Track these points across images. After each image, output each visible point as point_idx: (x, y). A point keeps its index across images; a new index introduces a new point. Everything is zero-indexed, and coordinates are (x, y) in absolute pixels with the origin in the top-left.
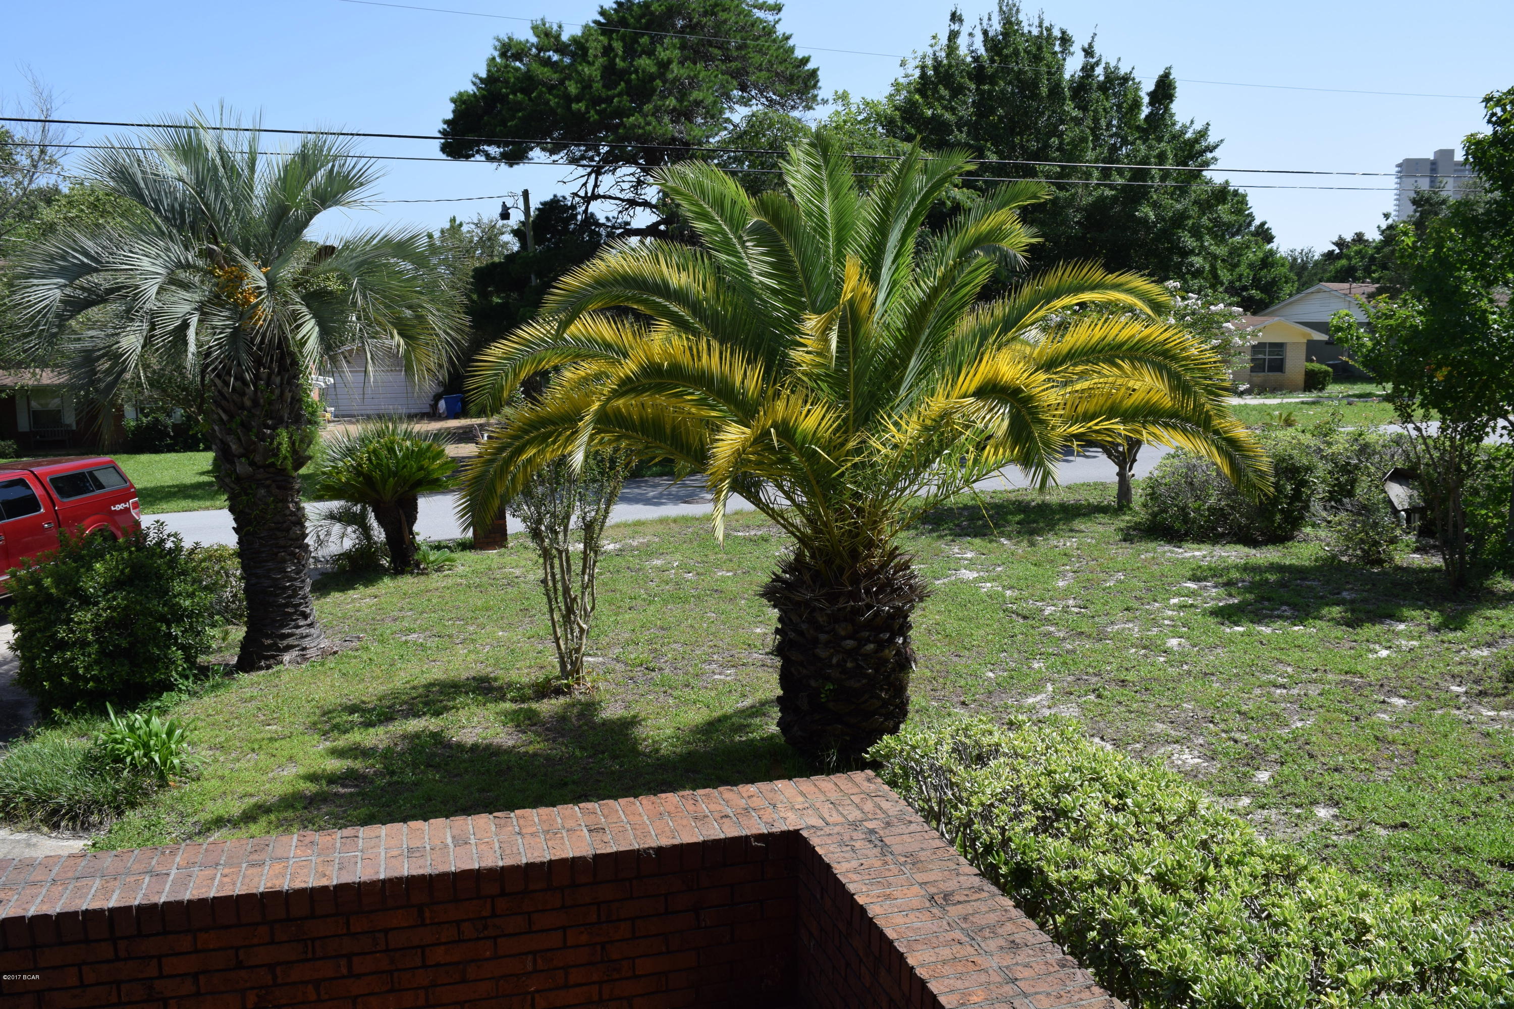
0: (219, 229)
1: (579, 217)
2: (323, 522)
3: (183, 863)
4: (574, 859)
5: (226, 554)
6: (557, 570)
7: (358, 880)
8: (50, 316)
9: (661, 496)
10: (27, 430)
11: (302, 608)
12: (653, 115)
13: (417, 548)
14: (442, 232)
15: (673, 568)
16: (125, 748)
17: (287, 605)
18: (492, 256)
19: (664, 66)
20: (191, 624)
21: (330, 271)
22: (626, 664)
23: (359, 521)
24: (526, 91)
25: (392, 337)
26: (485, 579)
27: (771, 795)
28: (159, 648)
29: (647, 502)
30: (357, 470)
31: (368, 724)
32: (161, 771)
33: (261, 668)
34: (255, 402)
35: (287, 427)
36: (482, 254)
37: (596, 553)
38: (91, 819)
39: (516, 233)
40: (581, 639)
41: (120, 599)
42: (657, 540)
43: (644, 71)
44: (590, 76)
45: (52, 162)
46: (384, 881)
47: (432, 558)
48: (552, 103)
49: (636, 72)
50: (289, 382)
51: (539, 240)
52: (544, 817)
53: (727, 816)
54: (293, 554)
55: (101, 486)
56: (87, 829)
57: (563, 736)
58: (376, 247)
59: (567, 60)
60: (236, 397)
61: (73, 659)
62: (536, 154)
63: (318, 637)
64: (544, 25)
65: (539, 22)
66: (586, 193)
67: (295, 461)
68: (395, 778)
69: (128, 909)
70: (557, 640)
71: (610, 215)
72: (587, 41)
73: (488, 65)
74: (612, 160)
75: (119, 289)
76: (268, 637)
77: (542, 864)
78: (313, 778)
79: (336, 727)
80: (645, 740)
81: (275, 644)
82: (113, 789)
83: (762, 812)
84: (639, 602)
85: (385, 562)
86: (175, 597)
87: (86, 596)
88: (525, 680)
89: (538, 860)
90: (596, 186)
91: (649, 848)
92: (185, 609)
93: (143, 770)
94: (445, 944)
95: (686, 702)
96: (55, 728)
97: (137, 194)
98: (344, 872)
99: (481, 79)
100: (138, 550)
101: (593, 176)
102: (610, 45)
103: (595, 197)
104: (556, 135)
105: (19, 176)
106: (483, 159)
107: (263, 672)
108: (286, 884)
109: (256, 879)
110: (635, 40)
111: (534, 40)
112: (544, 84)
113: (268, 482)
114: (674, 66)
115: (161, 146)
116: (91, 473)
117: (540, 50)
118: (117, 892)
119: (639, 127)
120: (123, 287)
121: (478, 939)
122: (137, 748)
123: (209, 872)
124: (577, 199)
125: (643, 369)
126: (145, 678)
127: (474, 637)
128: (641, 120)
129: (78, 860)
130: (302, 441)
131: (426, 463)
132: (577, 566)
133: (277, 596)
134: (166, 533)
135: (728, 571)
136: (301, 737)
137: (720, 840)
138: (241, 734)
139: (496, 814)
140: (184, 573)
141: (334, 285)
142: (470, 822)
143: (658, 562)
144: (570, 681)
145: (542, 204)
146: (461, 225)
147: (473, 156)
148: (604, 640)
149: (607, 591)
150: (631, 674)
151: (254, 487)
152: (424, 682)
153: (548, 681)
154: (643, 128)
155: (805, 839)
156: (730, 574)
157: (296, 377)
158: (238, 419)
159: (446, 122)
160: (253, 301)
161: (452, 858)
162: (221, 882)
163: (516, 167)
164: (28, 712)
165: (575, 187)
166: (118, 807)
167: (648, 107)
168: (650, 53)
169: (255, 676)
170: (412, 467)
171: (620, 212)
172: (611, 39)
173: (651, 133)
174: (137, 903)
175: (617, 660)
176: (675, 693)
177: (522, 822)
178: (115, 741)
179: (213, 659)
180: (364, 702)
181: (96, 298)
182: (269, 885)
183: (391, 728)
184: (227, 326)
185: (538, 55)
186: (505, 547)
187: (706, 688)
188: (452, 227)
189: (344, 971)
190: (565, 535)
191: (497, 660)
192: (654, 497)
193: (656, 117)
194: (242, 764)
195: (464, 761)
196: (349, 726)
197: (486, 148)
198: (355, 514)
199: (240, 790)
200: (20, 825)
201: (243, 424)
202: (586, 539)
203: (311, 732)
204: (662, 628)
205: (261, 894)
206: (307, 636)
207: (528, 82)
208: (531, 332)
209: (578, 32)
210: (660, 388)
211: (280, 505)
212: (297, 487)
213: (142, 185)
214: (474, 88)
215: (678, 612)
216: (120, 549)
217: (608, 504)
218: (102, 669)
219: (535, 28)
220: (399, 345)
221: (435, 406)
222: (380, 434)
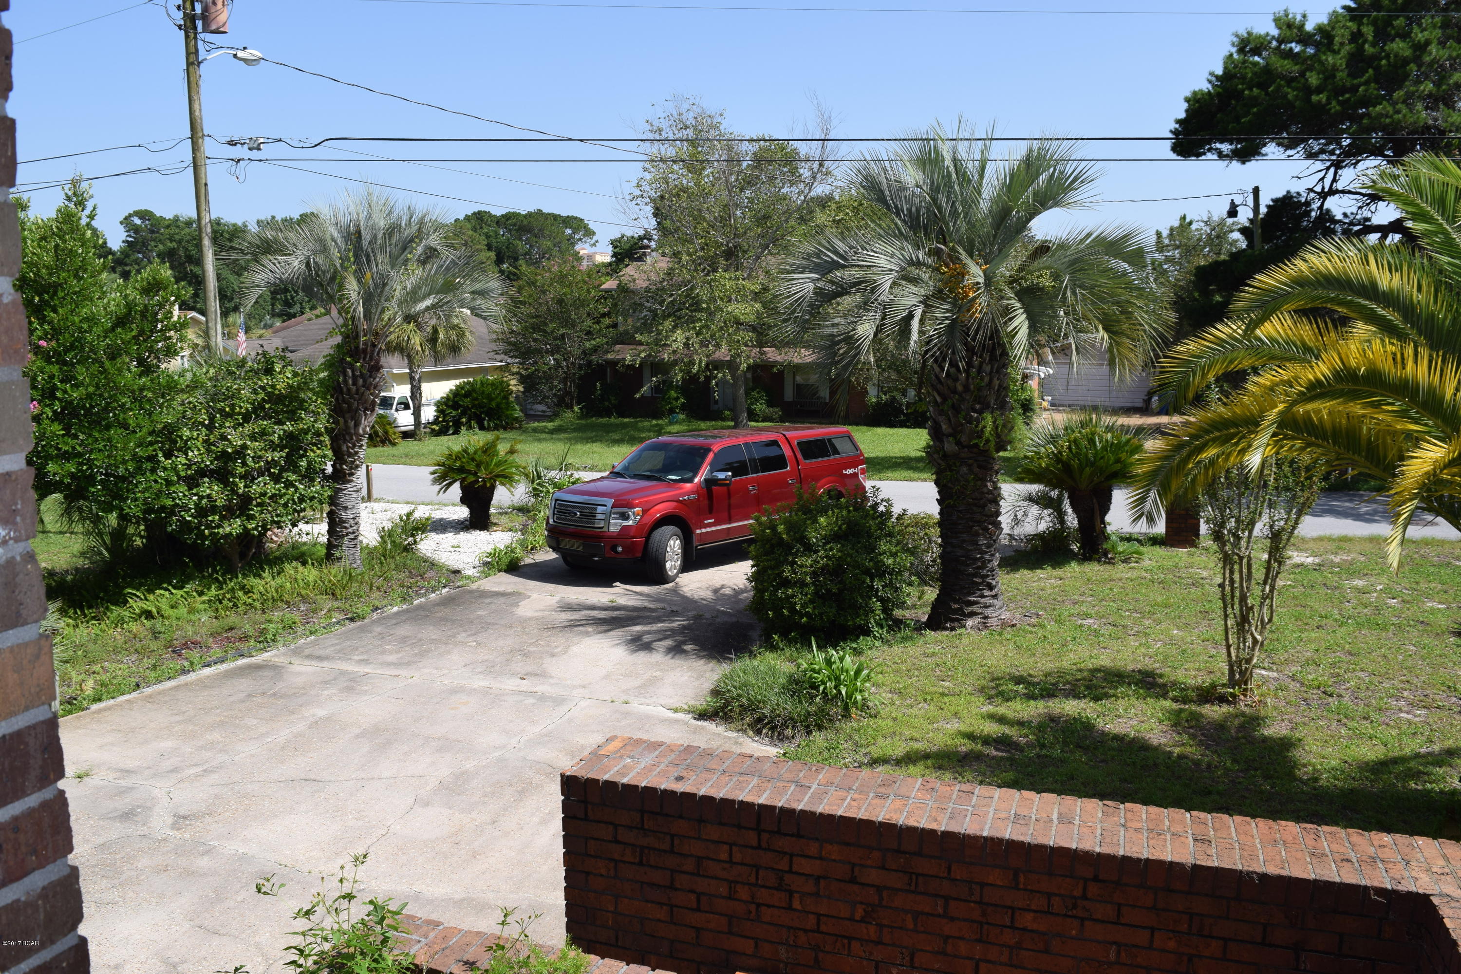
0: (948, 229)
1: (1313, 214)
2: (1022, 503)
3: (824, 781)
4: (1171, 863)
5: (931, 522)
6: (1236, 576)
7: (963, 831)
8: (804, 305)
9: (1375, 513)
10: (791, 399)
11: (989, 580)
12: (1404, 102)
13: (1107, 538)
14: (1172, 229)
15: (1376, 591)
16: (820, 677)
17: (975, 575)
18: (1219, 254)
19: (1421, 48)
20: (891, 580)
21: (1042, 269)
22: (1302, 684)
23: (1054, 505)
24: (1263, 86)
25: (1097, 330)
26: (1170, 576)
27: (1407, 850)
28: (862, 597)
29: (1358, 517)
30: (1057, 458)
31: (1030, 697)
32: (847, 703)
33: (945, 629)
34: (966, 388)
35: (992, 413)
36: (1209, 252)
37: (1280, 564)
38: (786, 732)
39: (1244, 231)
40: (1253, 650)
41: (835, 550)
42: (1362, 559)
43: (1396, 56)
44: (1334, 65)
45: (828, 173)
46: (986, 839)
47: (1120, 549)
48: (1290, 97)
49: (1387, 57)
50: (998, 372)
51: (1266, 239)
52: (1153, 816)
53: (1348, 860)
54: (986, 529)
55: (836, 452)
56: (781, 740)
57: (1218, 744)
58: (1089, 247)
59: (1311, 51)
60: (950, 382)
61: (793, 596)
62: (1271, 149)
63: (1000, 608)
64: (1287, 16)
65: (1282, 13)
66: (1323, 188)
67: (997, 443)
68: (1044, 752)
69: (773, 808)
70: (1228, 647)
71: (1348, 211)
72: (1333, 28)
73: (1225, 63)
74: (1354, 153)
75: (859, 283)
76: (956, 601)
77: (1139, 860)
78: (970, 736)
79: (1001, 694)
80: (1305, 766)
81: (961, 609)
82: (807, 711)
83: (1391, 866)
84: (1330, 621)
85: (1075, 547)
86: (881, 554)
87: (809, 544)
88: (1191, 682)
89: (1135, 855)
90: (1334, 180)
91: (1252, 872)
92: (888, 567)
93: (832, 700)
94: (1035, 911)
95: (1360, 736)
96: (772, 651)
97: (882, 199)
98: (953, 822)
99: (1217, 77)
100: (855, 510)
101: (1332, 170)
102: (1359, 31)
103: (1332, 192)
104: (1294, 128)
105: (802, 186)
106: (1215, 157)
107: (946, 633)
108: (901, 820)
109: (878, 809)
110: (1388, 22)
111: (1275, 32)
112: (1282, 77)
113: (971, 461)
114: (1433, 49)
115: (905, 158)
116: (829, 440)
117: (1281, 41)
118: (768, 792)
119: (1387, 116)
120: (863, 282)
121: (1066, 915)
122: (830, 680)
123: (842, 793)
124: (1312, 195)
125: (1337, 374)
126: (848, 621)
127: (1148, 631)
128: (1390, 109)
129: (746, 759)
130: (1004, 426)
131: (1123, 456)
132: (1259, 574)
133: (968, 565)
134: (880, 498)
135: (1440, 603)
136: (968, 697)
137: (1334, 883)
138: (918, 685)
139: (1106, 802)
140: (890, 535)
141: (1047, 282)
142: (1079, 804)
143: (1359, 583)
144: (1237, 690)
145: (1273, 200)
146: (1190, 223)
147: (1204, 154)
148: (1282, 656)
149: (1296, 605)
150: (1305, 695)
151: (958, 464)
152: (1090, 666)
153: (1214, 686)
154: (1391, 117)
155: (1434, 906)
156: (1442, 606)
157: (1005, 366)
158: (950, 402)
159: (1178, 121)
160: (971, 295)
161: (1053, 832)
162: (849, 804)
163: (1248, 164)
164: (755, 634)
165: (1311, 182)
166: (807, 727)
167: (1398, 94)
168: (1405, 35)
169: (941, 635)
170: (1109, 459)
171: (1360, 208)
172: (1360, 24)
173: (1399, 121)
174: (780, 805)
175: (1293, 678)
176: (1350, 724)
177: (1129, 815)
178: (813, 670)
179: (907, 614)
180: (1030, 675)
181: (843, 290)
182: (887, 817)
183: (1050, 704)
184: (947, 318)
185: (1278, 48)
186: (1196, 547)
187: (1388, 725)
188: (1181, 225)
189: (940, 910)
190: (1249, 542)
191: (1166, 657)
192: (1367, 513)
193: (1408, 105)
194: (913, 711)
195: (1113, 749)
196: (1012, 695)
197: (1218, 145)
198: (1051, 499)
199: (908, 733)
200: (733, 725)
201: (953, 406)
202: (1271, 548)
203: (979, 694)
204: (1350, 653)
205: (880, 823)
206: (990, 606)
207: (1266, 75)
208: (1224, 330)
209: (1324, 20)
210: (1353, 395)
211: (979, 483)
212: (996, 468)
213: (887, 193)
214: (1210, 87)
215: (1372, 639)
216: (840, 508)
217: (1300, 514)
218: (814, 608)
219: (1277, 21)
220: (1103, 339)
221: (1148, 401)
222: (1083, 425)
